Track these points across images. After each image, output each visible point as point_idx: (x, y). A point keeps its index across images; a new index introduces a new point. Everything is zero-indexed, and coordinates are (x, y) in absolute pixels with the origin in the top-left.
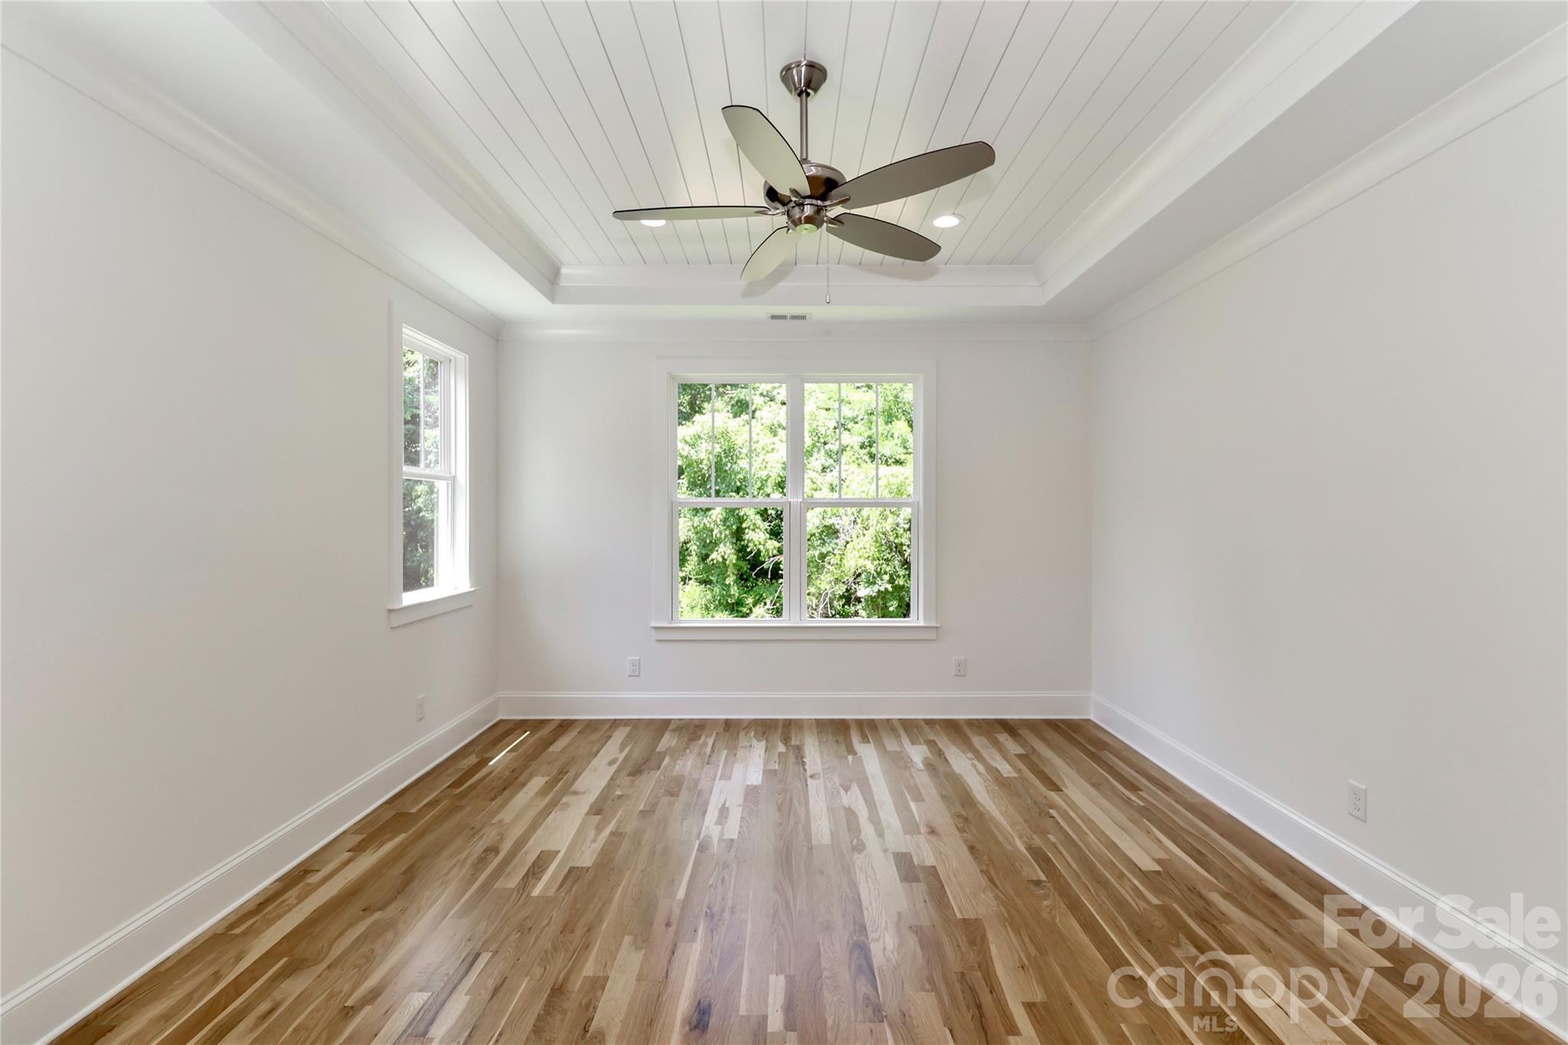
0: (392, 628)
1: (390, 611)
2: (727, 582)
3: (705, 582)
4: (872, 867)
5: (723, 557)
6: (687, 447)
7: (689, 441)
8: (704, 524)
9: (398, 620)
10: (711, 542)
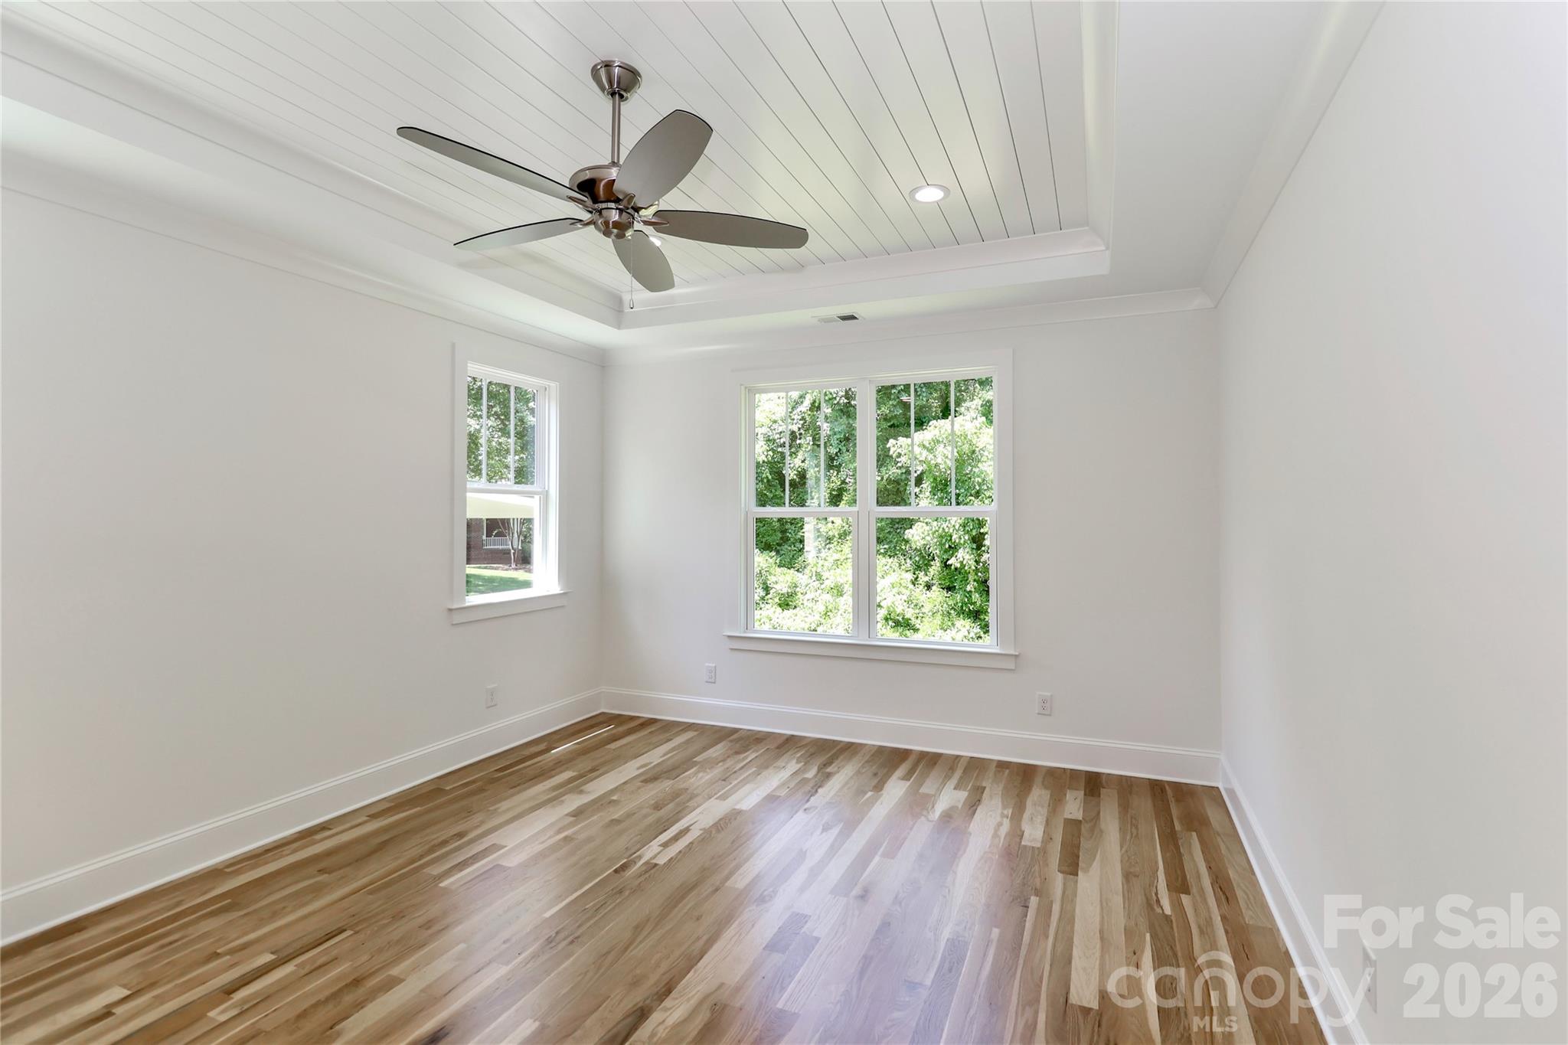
0: (453, 625)
1: (450, 610)
2: (968, 588)
3: (949, 589)
4: (753, 926)
5: (962, 562)
6: (925, 453)
7: (928, 445)
8: (943, 528)
9: (458, 618)
10: (950, 547)
